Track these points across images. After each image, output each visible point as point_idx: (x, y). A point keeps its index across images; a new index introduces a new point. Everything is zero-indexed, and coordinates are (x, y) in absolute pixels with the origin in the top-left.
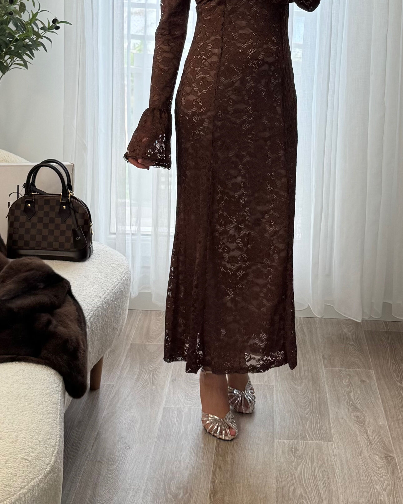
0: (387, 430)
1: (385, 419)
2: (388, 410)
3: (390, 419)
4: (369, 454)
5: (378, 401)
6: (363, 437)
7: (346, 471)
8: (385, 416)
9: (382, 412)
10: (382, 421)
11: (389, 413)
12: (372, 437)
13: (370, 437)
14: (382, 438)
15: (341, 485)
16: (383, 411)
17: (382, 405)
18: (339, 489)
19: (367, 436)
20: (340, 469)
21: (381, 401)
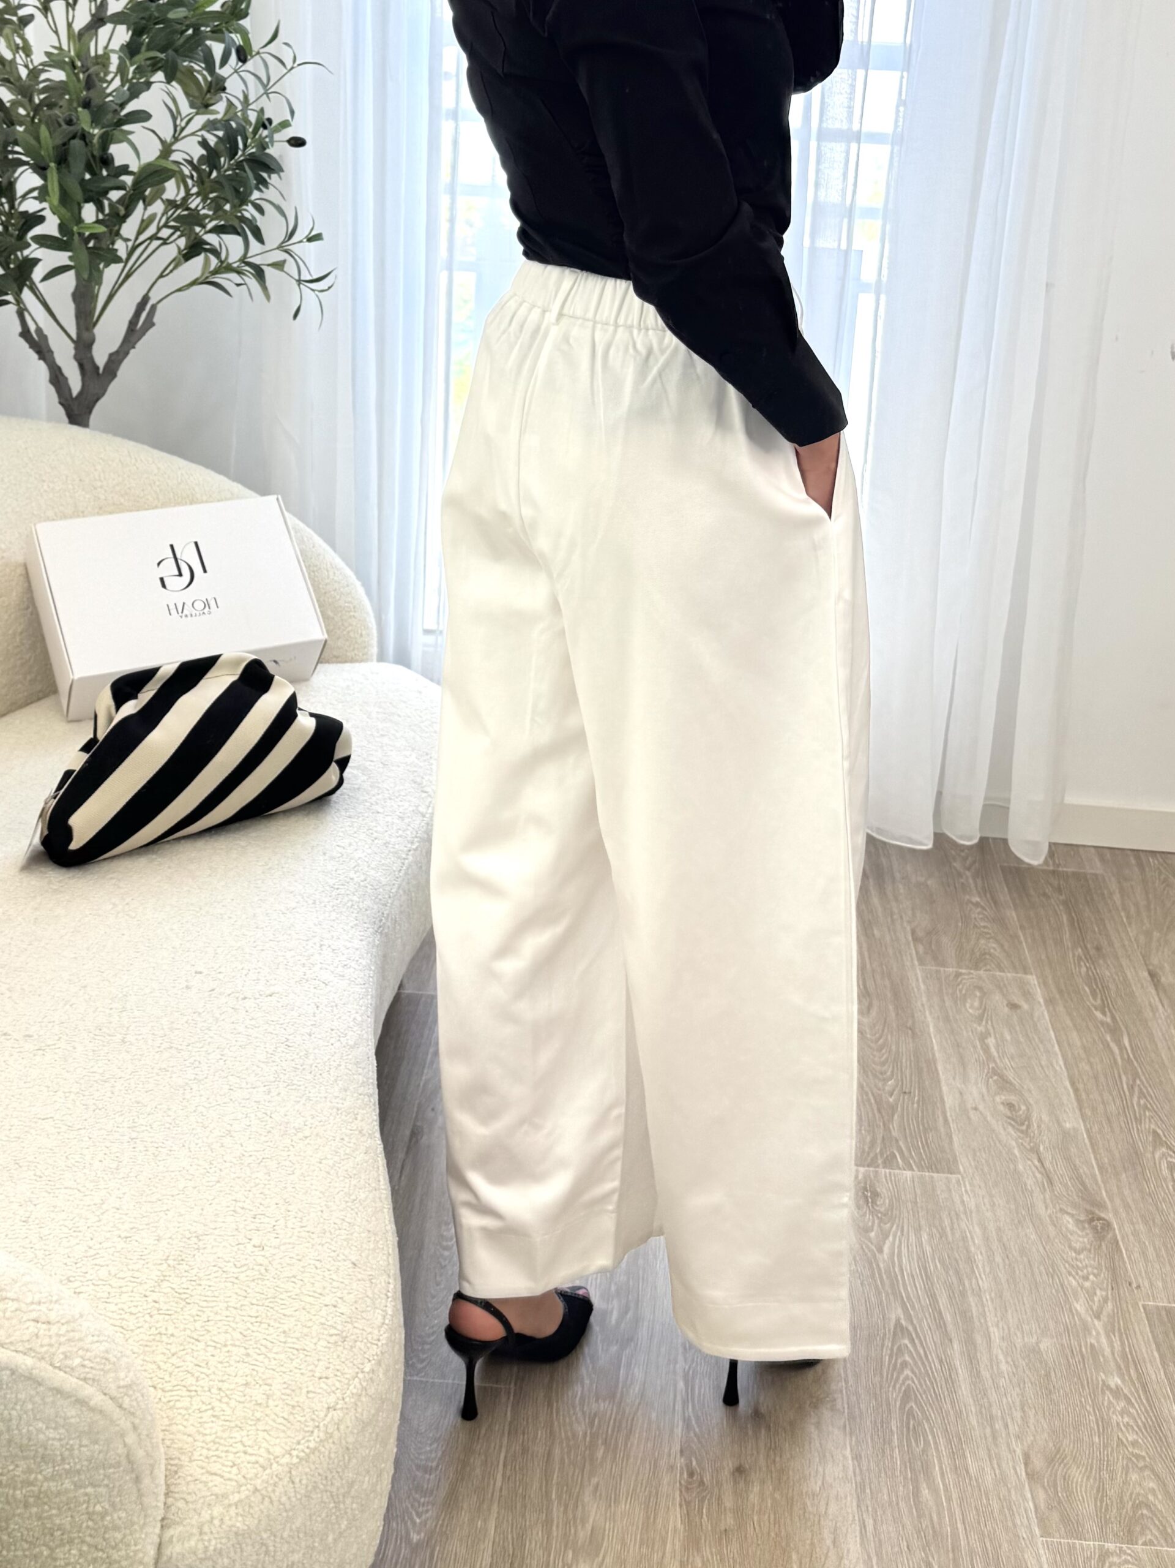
0: (1085, 1144)
1: (1077, 1111)
2: (1081, 1086)
3: (1089, 1112)
4: (1049, 1211)
5: (1055, 1063)
6: (1029, 1163)
7: (998, 1259)
8: (1075, 1104)
9: (1069, 1095)
10: (1072, 1121)
11: (1084, 1096)
12: (1051, 1163)
13: (1047, 1164)
14: (1075, 1165)
15: (992, 1299)
16: (1071, 1091)
17: (1066, 1074)
18: (986, 1309)
19: (1040, 1160)
20: (983, 1252)
21: (1061, 1063)
